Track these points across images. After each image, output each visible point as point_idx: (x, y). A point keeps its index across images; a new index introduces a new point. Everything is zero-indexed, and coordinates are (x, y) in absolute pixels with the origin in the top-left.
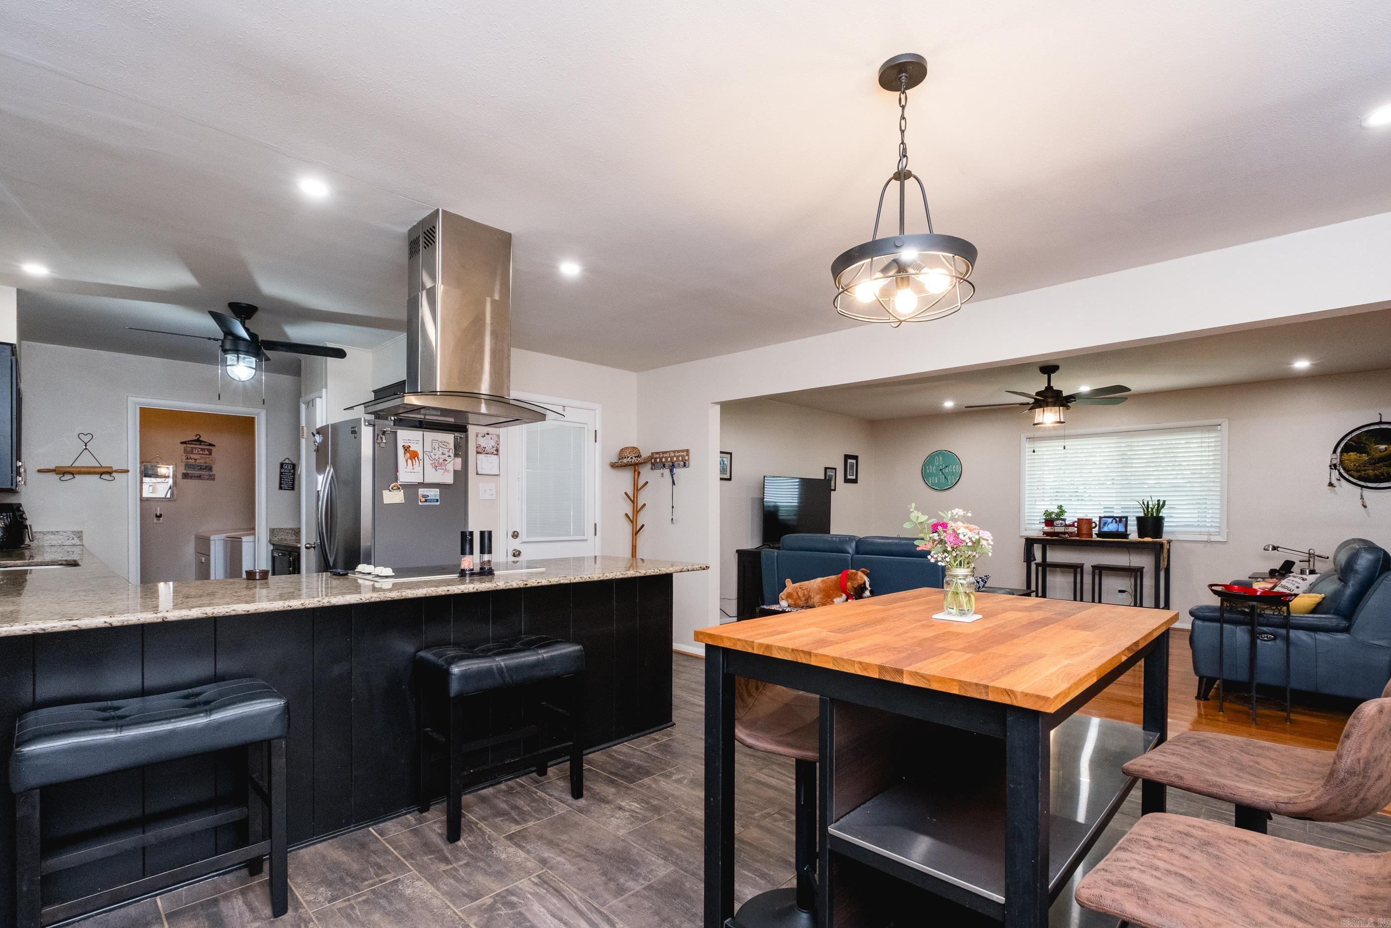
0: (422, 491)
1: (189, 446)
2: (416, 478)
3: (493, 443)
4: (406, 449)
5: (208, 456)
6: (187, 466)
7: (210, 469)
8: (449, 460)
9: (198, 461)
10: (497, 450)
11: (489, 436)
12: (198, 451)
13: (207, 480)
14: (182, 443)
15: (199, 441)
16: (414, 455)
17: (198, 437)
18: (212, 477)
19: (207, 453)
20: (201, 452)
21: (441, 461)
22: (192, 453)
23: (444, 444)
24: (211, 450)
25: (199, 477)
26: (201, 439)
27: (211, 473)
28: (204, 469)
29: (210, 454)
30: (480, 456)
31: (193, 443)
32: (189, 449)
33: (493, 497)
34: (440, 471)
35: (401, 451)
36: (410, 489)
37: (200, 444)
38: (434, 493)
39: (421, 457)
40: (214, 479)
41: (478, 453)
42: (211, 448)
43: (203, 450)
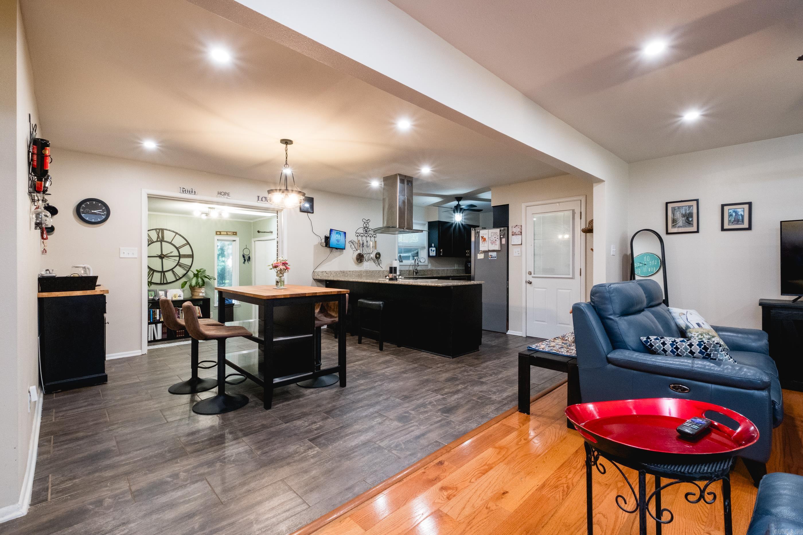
0: (490, 254)
2: (486, 249)
3: (519, 230)
4: (482, 237)
8: (497, 240)
10: (521, 233)
11: (517, 227)
16: (484, 240)
21: (494, 241)
23: (496, 233)
30: (513, 236)
33: (520, 255)
34: (493, 245)
35: (481, 238)
36: (486, 252)
38: (494, 254)
39: (487, 240)
41: (512, 235)
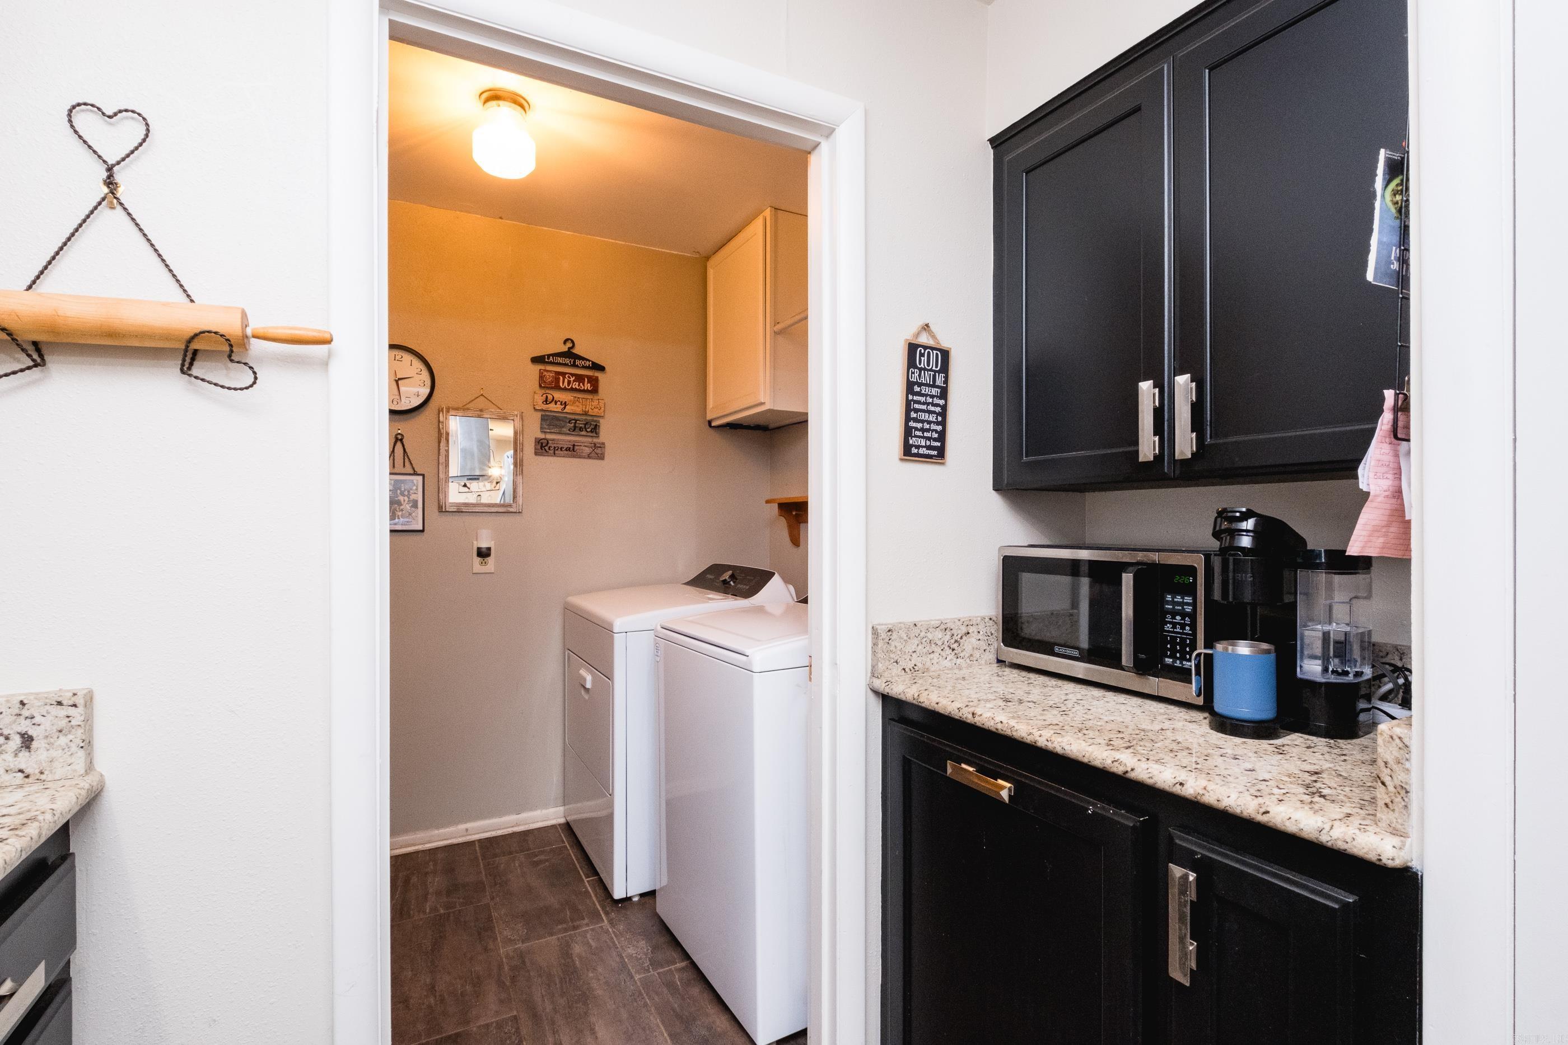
1: (550, 368)
5: (589, 396)
6: (549, 421)
7: (595, 429)
9: (568, 409)
12: (569, 383)
13: (589, 457)
14: (537, 360)
15: (571, 355)
17: (569, 345)
18: (599, 451)
19: (588, 386)
20: (576, 385)
22: (557, 388)
24: (597, 379)
25: (572, 451)
26: (575, 351)
27: (595, 440)
28: (581, 429)
29: (595, 391)
31: (560, 360)
32: (549, 377)
37: (574, 365)
40: (601, 457)
42: (597, 374)
43: (580, 378)
